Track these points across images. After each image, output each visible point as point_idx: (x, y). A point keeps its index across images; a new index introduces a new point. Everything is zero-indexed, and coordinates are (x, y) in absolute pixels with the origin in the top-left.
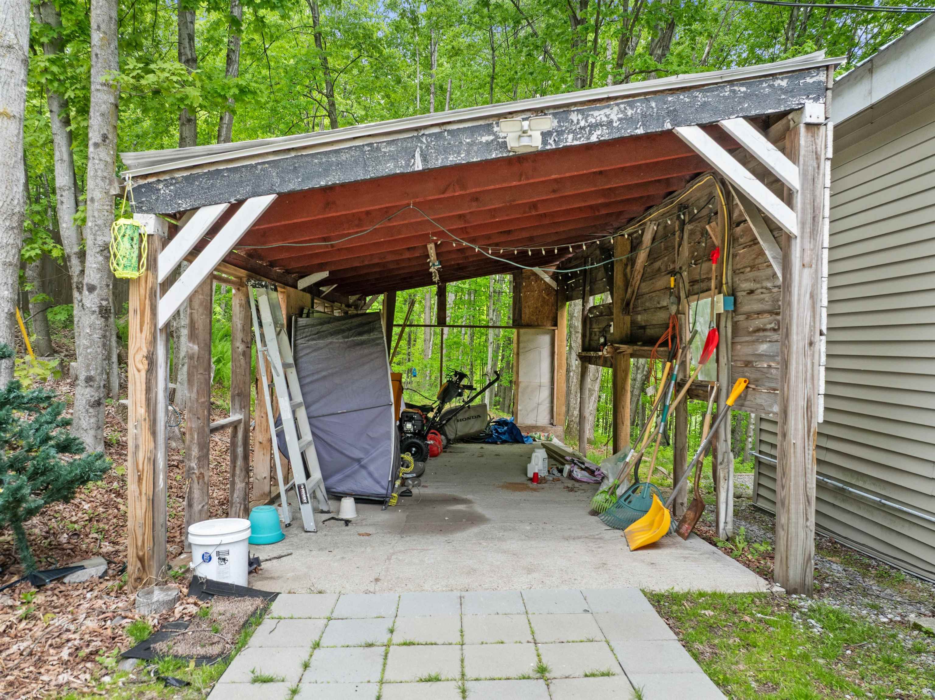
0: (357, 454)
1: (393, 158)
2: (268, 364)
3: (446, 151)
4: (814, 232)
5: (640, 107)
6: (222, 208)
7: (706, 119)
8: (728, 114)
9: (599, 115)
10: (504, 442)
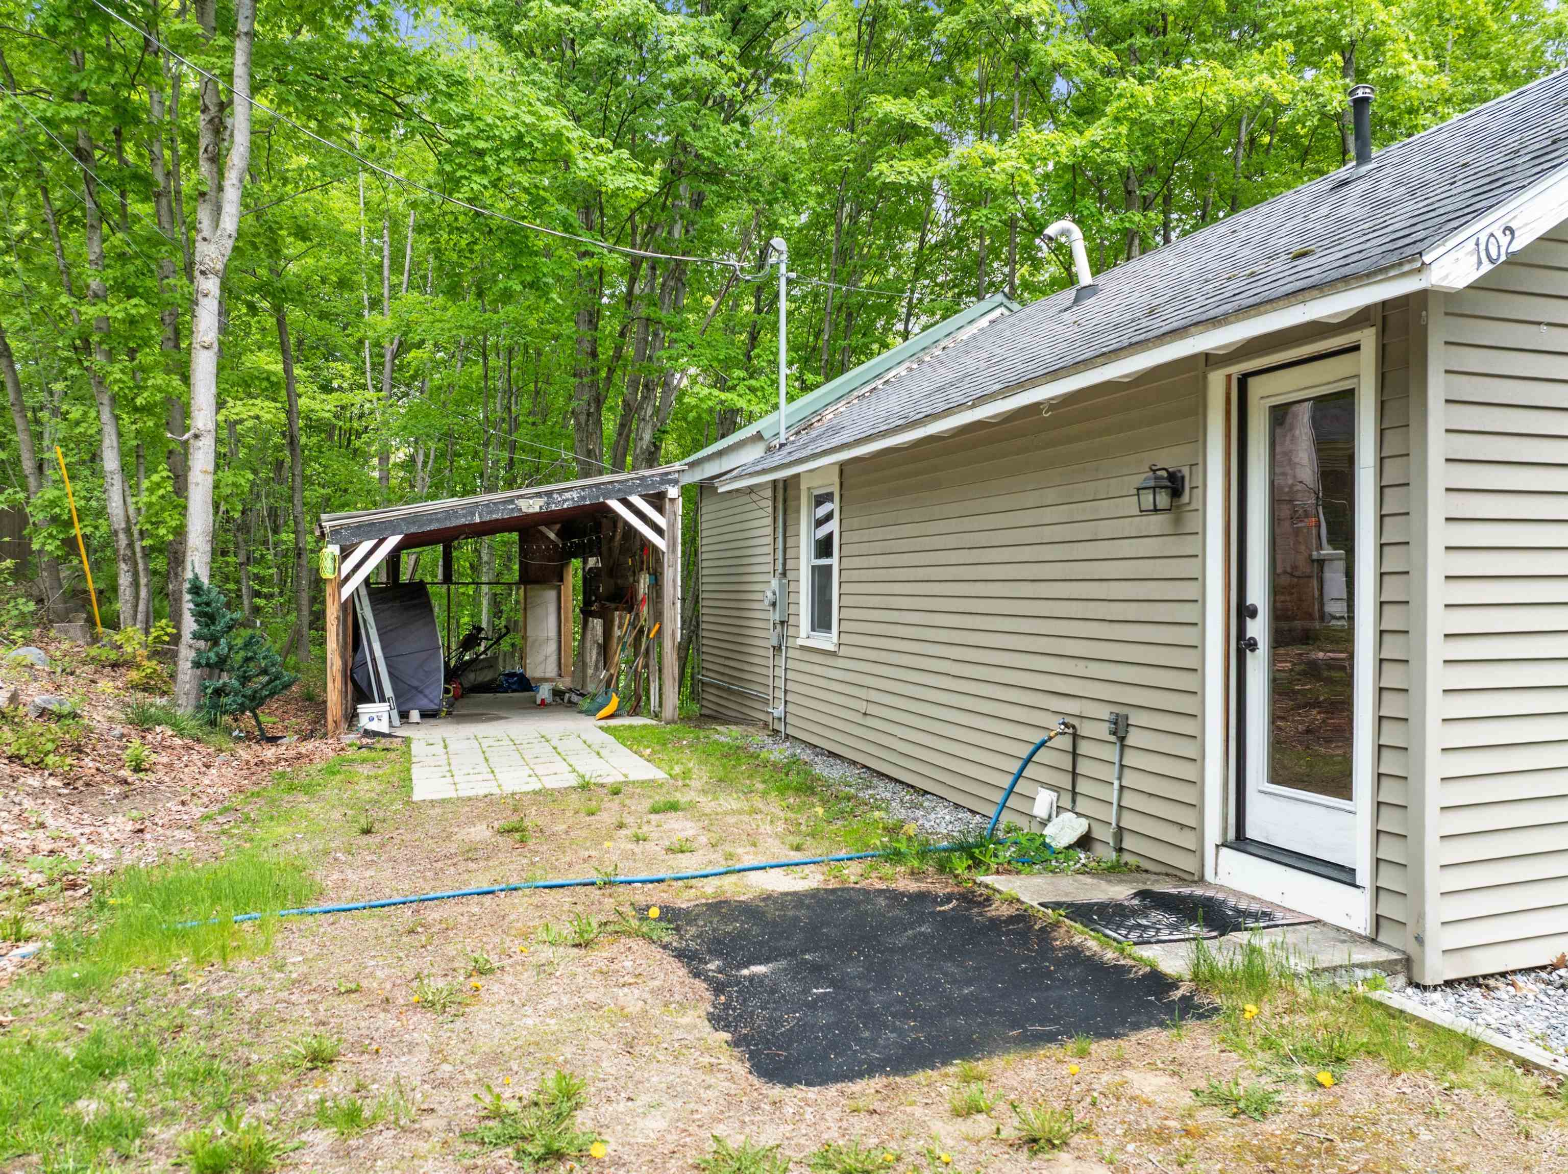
0: (415, 683)
1: (464, 516)
2: (365, 621)
3: (491, 512)
4: (674, 551)
5: (587, 491)
6: (375, 541)
7: (621, 495)
8: (631, 494)
9: (567, 495)
10: (514, 691)
